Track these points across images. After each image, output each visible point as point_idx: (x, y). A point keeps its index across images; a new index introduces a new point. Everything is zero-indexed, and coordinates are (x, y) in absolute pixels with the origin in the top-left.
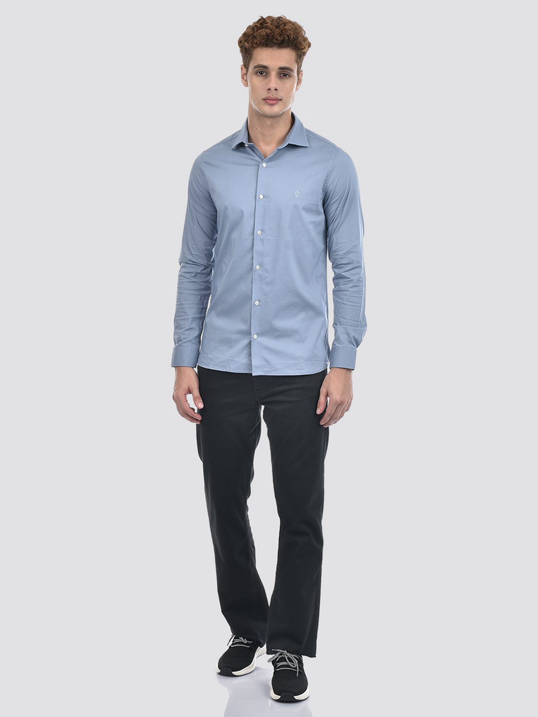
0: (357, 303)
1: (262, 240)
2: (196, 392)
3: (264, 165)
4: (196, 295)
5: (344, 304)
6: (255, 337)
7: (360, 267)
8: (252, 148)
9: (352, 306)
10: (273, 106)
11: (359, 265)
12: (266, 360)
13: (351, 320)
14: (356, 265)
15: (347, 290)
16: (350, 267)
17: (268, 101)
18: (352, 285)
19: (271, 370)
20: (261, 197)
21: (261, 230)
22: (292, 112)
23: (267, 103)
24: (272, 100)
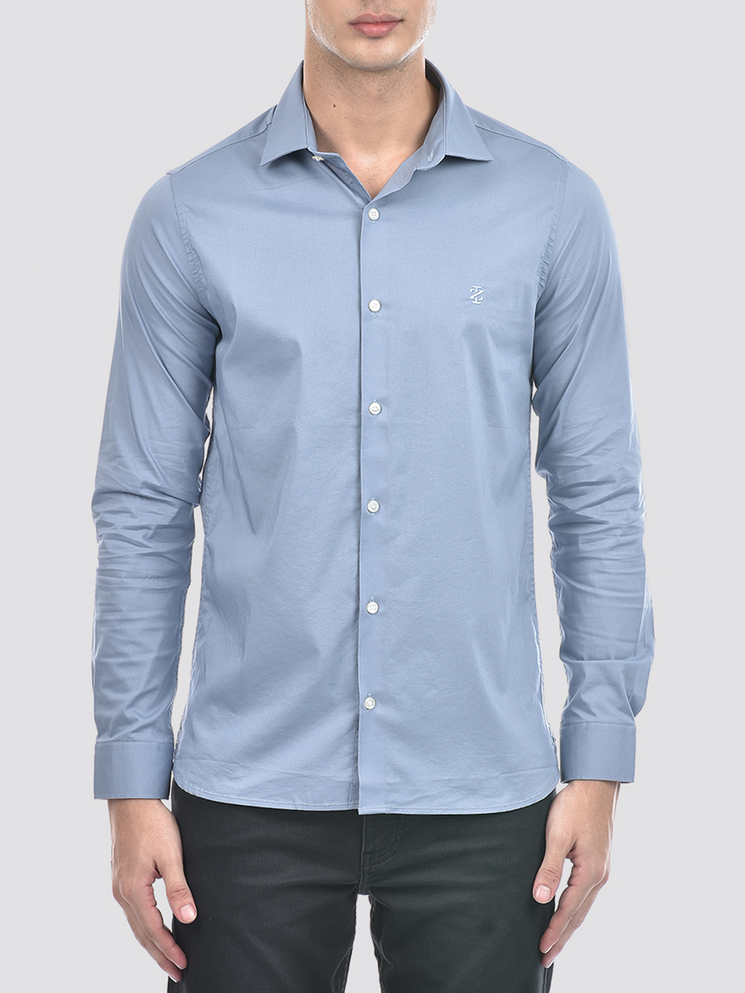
0: (631, 591)
1: (383, 427)
2: (176, 875)
3: (374, 214)
4: (162, 591)
5: (596, 596)
6: (369, 703)
7: (633, 491)
8: (334, 166)
9: (619, 599)
10: (380, 41)
11: (629, 485)
12: (399, 772)
13: (621, 640)
14: (624, 486)
15: (595, 556)
16: (606, 491)
17: (366, 28)
18: (610, 542)
19: (410, 799)
20: (375, 305)
21: (377, 402)
22: (427, 62)
23: (363, 32)
24: (376, 23)
